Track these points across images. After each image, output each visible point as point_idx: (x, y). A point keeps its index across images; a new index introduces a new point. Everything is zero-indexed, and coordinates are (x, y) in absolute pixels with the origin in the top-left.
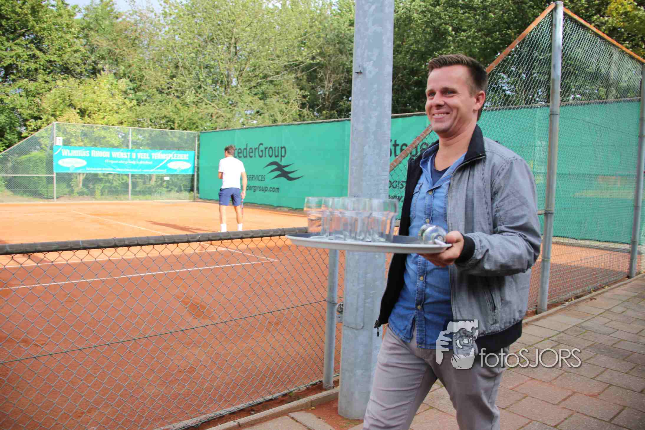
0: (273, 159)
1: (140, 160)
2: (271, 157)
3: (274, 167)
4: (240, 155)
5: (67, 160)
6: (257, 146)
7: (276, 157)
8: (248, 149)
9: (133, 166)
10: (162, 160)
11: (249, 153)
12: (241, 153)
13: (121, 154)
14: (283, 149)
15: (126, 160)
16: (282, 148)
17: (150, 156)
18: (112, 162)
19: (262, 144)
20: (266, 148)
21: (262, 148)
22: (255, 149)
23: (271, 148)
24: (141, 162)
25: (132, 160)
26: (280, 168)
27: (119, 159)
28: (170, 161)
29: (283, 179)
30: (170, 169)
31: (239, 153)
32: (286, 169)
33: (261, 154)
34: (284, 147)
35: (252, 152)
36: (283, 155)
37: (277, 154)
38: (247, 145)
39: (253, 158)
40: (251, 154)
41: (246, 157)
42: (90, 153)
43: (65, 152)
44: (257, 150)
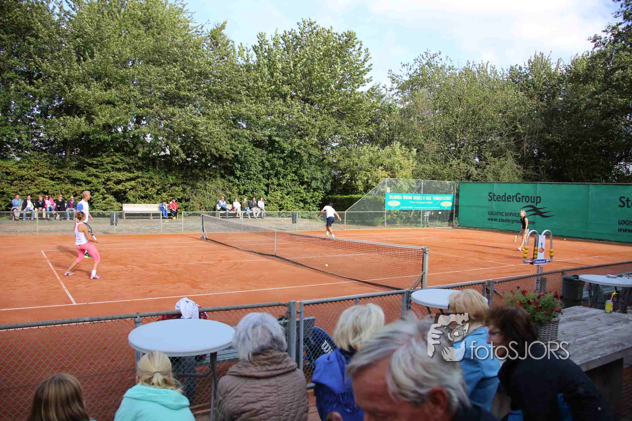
0: (530, 203)
1: (427, 201)
2: (526, 202)
3: (531, 208)
4: (499, 199)
5: (391, 202)
6: (515, 195)
7: (532, 202)
8: (507, 196)
9: (423, 205)
10: (437, 201)
11: (508, 198)
12: (500, 198)
13: (418, 197)
14: (538, 199)
15: (419, 201)
16: (537, 197)
17: (432, 198)
18: (413, 202)
19: (519, 194)
20: (523, 197)
21: (518, 196)
22: (513, 197)
23: (527, 196)
24: (428, 203)
25: (423, 201)
26: (535, 209)
27: (416, 201)
28: (442, 201)
29: (537, 216)
30: (441, 207)
31: (497, 198)
32: (541, 210)
33: (518, 200)
34: (540, 197)
35: (510, 198)
36: (538, 201)
37: (533, 201)
38: (505, 194)
39: (511, 203)
40: (509, 200)
41: (505, 201)
42: (402, 197)
43: (391, 197)
44: (515, 198)
